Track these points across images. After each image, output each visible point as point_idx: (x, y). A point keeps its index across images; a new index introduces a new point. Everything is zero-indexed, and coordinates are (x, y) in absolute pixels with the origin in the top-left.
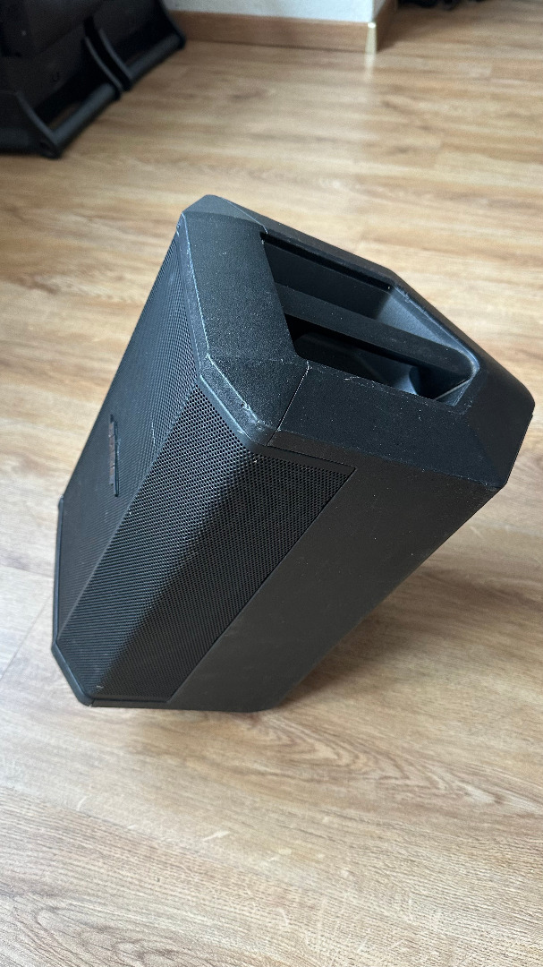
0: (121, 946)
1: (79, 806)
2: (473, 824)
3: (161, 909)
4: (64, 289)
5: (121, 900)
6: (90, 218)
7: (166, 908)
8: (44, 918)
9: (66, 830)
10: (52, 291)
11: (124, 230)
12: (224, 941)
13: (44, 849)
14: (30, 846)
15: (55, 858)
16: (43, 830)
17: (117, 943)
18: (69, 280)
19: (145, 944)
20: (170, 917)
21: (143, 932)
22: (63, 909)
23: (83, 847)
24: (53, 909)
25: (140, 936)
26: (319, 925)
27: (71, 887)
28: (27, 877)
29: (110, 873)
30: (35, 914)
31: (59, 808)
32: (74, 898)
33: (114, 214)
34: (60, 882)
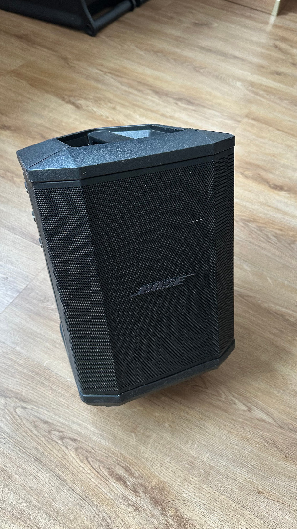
0: (54, 432)
1: (45, 364)
2: (235, 418)
3: (76, 420)
4: (84, 108)
5: (57, 411)
6: (105, 73)
7: (78, 420)
8: (19, 411)
9: (37, 373)
10: (78, 107)
11: (121, 83)
12: (102, 441)
13: (25, 380)
14: (18, 377)
15: (29, 385)
16: (25, 371)
17: (51, 430)
18: (88, 103)
19: (65, 434)
20: (80, 425)
21: (65, 428)
22: (29, 409)
23: (44, 383)
24: (24, 408)
25: (63, 430)
26: (149, 445)
27: (34, 400)
28: (14, 390)
29: (54, 398)
30: (15, 408)
31: (35, 363)
32: (35, 406)
33: (118, 73)
34: (29, 396)
